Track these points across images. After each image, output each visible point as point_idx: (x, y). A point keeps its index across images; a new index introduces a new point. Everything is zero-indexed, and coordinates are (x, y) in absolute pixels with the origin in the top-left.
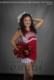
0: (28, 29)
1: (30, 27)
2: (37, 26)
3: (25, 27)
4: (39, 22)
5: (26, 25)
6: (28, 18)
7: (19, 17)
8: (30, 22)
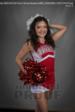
0: (42, 40)
1: (46, 37)
2: (56, 36)
3: (37, 37)
4: (59, 30)
5: (39, 35)
6: (42, 24)
7: (29, 22)
8: (46, 30)
